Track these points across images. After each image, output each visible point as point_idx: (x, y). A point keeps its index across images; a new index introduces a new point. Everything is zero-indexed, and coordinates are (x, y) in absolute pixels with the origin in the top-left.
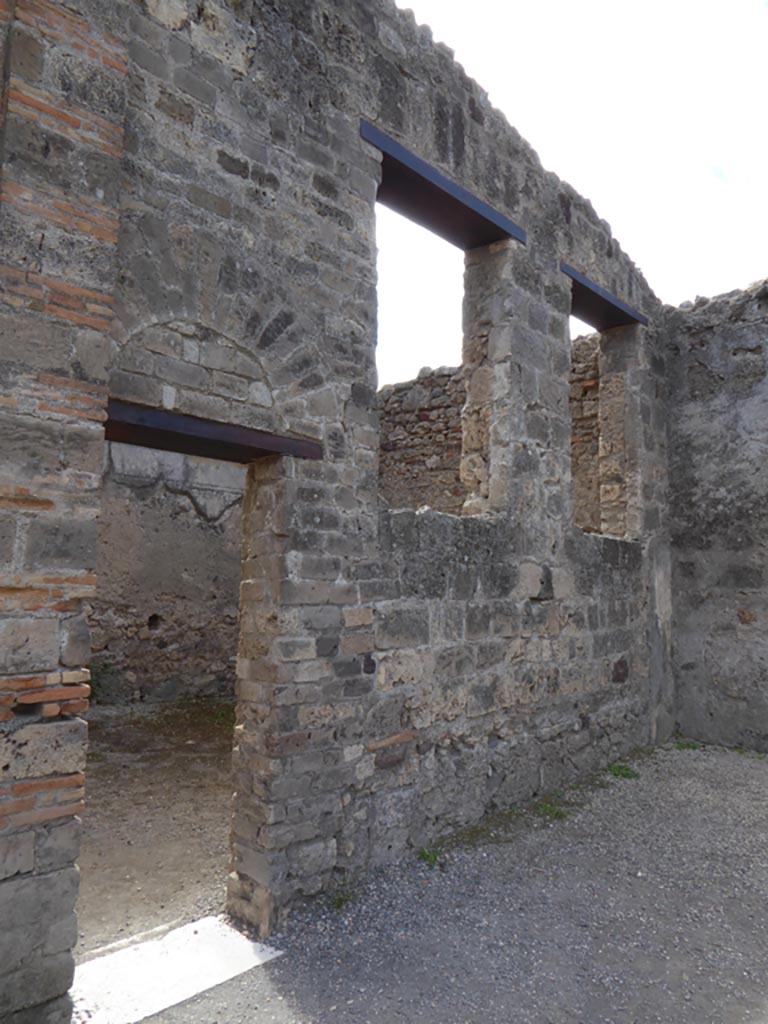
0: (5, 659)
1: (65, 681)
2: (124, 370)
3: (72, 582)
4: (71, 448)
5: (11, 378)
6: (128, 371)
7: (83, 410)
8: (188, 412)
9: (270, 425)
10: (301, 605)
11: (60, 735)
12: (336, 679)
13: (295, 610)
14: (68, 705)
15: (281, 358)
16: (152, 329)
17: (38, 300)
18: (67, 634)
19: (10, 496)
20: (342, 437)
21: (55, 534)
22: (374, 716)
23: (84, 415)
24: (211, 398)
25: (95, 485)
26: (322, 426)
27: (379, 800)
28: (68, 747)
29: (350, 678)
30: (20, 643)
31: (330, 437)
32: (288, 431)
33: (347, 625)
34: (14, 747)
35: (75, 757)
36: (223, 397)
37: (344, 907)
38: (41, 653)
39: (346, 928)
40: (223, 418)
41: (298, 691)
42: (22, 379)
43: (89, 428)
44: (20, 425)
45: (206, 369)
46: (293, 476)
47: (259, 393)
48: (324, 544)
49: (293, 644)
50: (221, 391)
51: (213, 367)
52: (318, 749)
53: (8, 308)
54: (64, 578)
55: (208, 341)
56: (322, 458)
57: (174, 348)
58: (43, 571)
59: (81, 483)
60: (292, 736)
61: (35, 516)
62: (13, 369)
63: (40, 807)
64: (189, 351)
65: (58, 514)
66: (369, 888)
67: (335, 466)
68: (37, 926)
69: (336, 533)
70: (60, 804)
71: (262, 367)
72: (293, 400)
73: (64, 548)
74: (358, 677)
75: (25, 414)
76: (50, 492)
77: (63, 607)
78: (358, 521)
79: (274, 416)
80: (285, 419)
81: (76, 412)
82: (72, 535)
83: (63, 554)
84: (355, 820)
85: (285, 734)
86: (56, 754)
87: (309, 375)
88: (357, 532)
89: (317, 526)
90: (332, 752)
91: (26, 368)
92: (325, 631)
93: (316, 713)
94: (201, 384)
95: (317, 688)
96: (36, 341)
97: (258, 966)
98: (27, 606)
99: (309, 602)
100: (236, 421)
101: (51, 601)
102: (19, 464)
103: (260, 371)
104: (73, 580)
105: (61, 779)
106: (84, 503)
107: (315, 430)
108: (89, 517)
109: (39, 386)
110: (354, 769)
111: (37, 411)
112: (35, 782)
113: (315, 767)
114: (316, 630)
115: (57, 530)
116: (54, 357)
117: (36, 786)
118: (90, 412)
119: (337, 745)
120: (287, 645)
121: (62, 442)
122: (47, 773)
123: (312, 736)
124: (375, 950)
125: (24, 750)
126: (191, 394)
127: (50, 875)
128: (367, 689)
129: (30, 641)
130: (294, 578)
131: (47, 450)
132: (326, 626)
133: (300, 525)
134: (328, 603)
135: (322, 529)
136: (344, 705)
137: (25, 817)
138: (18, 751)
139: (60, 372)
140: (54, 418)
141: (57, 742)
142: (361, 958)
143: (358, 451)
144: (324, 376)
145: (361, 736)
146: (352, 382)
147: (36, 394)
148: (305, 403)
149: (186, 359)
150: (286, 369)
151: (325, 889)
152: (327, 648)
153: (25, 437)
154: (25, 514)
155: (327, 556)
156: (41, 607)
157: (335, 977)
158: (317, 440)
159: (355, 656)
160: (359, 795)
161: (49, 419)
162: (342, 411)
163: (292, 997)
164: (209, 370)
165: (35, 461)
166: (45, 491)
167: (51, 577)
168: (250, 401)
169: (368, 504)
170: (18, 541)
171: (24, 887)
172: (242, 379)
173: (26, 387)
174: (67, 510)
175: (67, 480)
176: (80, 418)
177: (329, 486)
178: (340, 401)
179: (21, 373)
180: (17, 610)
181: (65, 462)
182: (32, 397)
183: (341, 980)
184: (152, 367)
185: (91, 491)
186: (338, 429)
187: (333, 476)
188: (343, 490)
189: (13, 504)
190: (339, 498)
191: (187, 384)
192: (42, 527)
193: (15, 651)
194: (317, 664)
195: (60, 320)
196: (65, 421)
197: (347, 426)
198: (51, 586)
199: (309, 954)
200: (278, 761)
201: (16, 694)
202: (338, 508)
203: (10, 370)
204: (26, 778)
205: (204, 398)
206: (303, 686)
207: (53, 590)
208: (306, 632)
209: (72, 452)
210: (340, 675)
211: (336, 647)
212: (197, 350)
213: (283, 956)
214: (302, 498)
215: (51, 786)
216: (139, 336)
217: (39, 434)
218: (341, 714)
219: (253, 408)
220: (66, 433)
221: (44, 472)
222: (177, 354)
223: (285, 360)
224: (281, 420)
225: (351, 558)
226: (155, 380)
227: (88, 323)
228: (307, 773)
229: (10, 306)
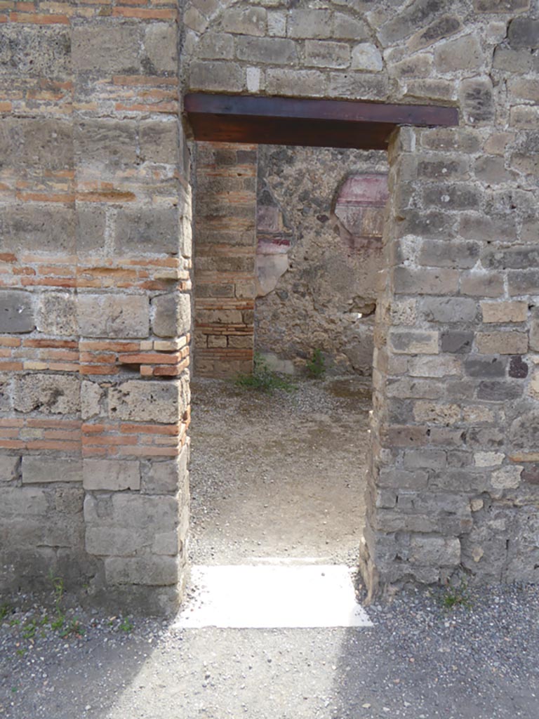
0: (106, 326)
1: (156, 348)
2: (204, 59)
3: (155, 264)
4: (146, 142)
5: (90, 85)
6: (209, 60)
7: (153, 104)
8: (276, 93)
9: (379, 93)
10: (421, 295)
11: (154, 391)
12: (466, 379)
13: (413, 300)
14: (158, 368)
15: (395, 8)
16: (232, 9)
17: (107, 5)
18: (155, 310)
19: (99, 191)
20: (488, 94)
21: (138, 222)
22: (522, 425)
23: (155, 109)
24: (303, 72)
25: (170, 175)
26: (457, 84)
27: (525, 516)
28: (161, 402)
29: (487, 380)
30: (116, 314)
31: (469, 96)
32: (405, 96)
33: (485, 320)
34: (119, 395)
35: (167, 411)
36: (318, 68)
37: (454, 608)
38: (134, 324)
39: (443, 630)
40: (319, 92)
41: (414, 384)
42: (99, 84)
43: (161, 122)
44: (101, 127)
45: (297, 40)
46: (413, 148)
47: (366, 57)
48: (456, 227)
49: (408, 335)
50: (315, 62)
51: (304, 37)
52: (439, 448)
53: (81, 20)
54: (147, 261)
55: (296, 8)
56: (457, 124)
57: (257, 24)
58: (130, 254)
59: (157, 174)
60: (404, 430)
61: (121, 207)
62: (91, 76)
63: (142, 444)
64: (273, 23)
65: (139, 204)
66: (493, 600)
67: (476, 132)
68: (145, 531)
69: (472, 213)
70: (159, 445)
71: (368, 25)
72: (414, 57)
73: (145, 235)
74: (501, 380)
75: (104, 116)
76: (131, 184)
77: (151, 286)
78: (510, 197)
79: (385, 80)
80: (401, 83)
81: (148, 107)
82: (152, 222)
83: (145, 239)
84: (489, 527)
85: (397, 426)
86: (151, 406)
87: (437, 21)
88: (508, 211)
89: (444, 205)
90: (460, 454)
91: (101, 73)
92: (454, 325)
93: (438, 411)
94: (290, 58)
95: (440, 385)
96: (108, 46)
97: (342, 627)
98: (119, 284)
99: (430, 292)
100: (333, 94)
101: (139, 280)
102: (103, 162)
103: (366, 29)
104: (156, 262)
105: (157, 426)
106: (161, 193)
107: (447, 90)
108: (166, 206)
109: (113, 88)
110: (489, 477)
111: (115, 112)
112: (136, 425)
113: (435, 465)
114: (441, 323)
115: (139, 218)
116: (125, 57)
117: (137, 427)
118: (160, 105)
119: (464, 447)
120: (400, 336)
121: (137, 138)
122: (145, 419)
123: (431, 434)
124: (455, 668)
125: (127, 399)
126: (278, 72)
127: (153, 497)
128: (513, 394)
129: (124, 313)
130: (411, 265)
131: (124, 147)
132: (455, 320)
133: (420, 205)
134: (458, 294)
135: (453, 209)
136: (478, 408)
137: (130, 449)
138: (124, 398)
139: (132, 71)
140: (129, 116)
141: (152, 397)
142: (435, 668)
143: (514, 109)
144: (461, 18)
145: (500, 443)
146: (509, 18)
147: (112, 96)
148: (431, 58)
149: (271, 34)
150: (403, 21)
151: (442, 583)
152: (455, 343)
153: (105, 137)
154: (113, 206)
155: (458, 240)
156: (132, 285)
157: (395, 674)
158: (450, 102)
159: (497, 356)
160: (496, 504)
161: (125, 118)
162: (489, 60)
163: (344, 671)
164: (300, 41)
165: (116, 158)
166: (126, 184)
167: (137, 260)
168: (353, 68)
169: (528, 175)
170: (107, 229)
171: (133, 500)
172: (343, 44)
173: (103, 91)
174: (147, 200)
175: (144, 172)
176: (152, 112)
177: (465, 157)
178: (485, 46)
179: (98, 79)
180: (112, 286)
181: (142, 156)
182: (109, 99)
183: (398, 681)
184: (232, 50)
185: (167, 181)
186: (482, 84)
187: (472, 144)
188: (487, 161)
189: (102, 198)
190: (480, 171)
191: (273, 62)
192: (127, 216)
193: (113, 320)
194: (440, 359)
195: (127, 19)
196: (139, 118)
197: (496, 78)
198: (138, 267)
199: (392, 638)
200: (387, 450)
201: (117, 355)
202: (478, 183)
203: (88, 77)
204: (129, 420)
205: (293, 74)
206: (421, 381)
207: (140, 271)
208: (427, 324)
209: (148, 146)
210: (472, 375)
211: (467, 344)
212: (284, 21)
213: (368, 629)
214: (425, 174)
215: (149, 430)
216: (218, 22)
217: (117, 133)
218: (473, 417)
219: (358, 75)
220: (141, 129)
221: (123, 167)
222: (261, 30)
223: (401, 9)
224: (395, 84)
225: (497, 242)
226: (237, 64)
227: (153, 16)
228: (424, 469)
229: (84, 17)
